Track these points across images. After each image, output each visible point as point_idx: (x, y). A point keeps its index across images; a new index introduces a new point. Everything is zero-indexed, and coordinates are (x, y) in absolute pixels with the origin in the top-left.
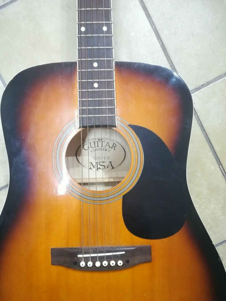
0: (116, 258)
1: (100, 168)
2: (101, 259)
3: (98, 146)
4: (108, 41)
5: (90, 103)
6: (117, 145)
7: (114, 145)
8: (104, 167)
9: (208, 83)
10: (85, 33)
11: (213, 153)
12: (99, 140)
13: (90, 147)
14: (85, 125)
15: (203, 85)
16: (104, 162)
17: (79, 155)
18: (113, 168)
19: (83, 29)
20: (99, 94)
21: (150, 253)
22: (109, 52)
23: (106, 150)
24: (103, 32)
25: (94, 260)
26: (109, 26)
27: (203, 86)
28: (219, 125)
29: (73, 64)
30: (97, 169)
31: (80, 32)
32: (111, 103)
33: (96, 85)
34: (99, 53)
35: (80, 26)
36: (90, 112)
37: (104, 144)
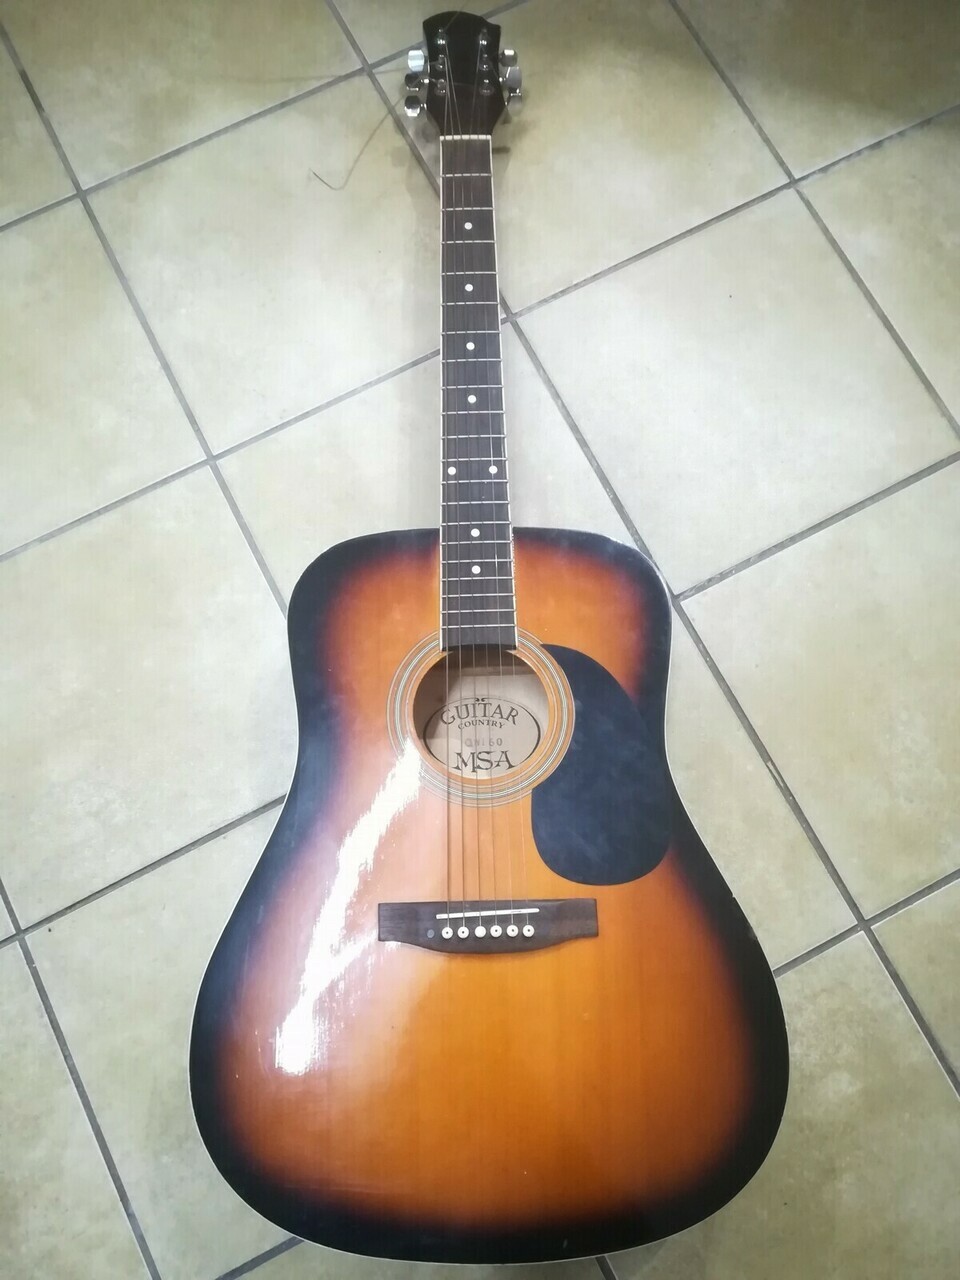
0: (520, 920)
1: (479, 767)
2: (488, 922)
3: (475, 716)
4: (500, 492)
5: (465, 603)
6: (521, 711)
7: (513, 714)
8: (488, 765)
9: (723, 576)
10: (455, 477)
12: (478, 700)
13: (456, 717)
14: (454, 644)
15: (710, 580)
16: (488, 753)
17: (433, 735)
18: (511, 766)
19: (452, 471)
20: (482, 586)
21: (596, 916)
22: (502, 513)
23: (494, 724)
24: (489, 476)
25: (471, 923)
26: (501, 465)
27: (711, 582)
28: (757, 666)
29: (432, 533)
30: (474, 768)
31: (446, 476)
32: (506, 602)
33: (476, 570)
34: (483, 513)
35: (446, 466)
36: (465, 618)
37: (491, 709)
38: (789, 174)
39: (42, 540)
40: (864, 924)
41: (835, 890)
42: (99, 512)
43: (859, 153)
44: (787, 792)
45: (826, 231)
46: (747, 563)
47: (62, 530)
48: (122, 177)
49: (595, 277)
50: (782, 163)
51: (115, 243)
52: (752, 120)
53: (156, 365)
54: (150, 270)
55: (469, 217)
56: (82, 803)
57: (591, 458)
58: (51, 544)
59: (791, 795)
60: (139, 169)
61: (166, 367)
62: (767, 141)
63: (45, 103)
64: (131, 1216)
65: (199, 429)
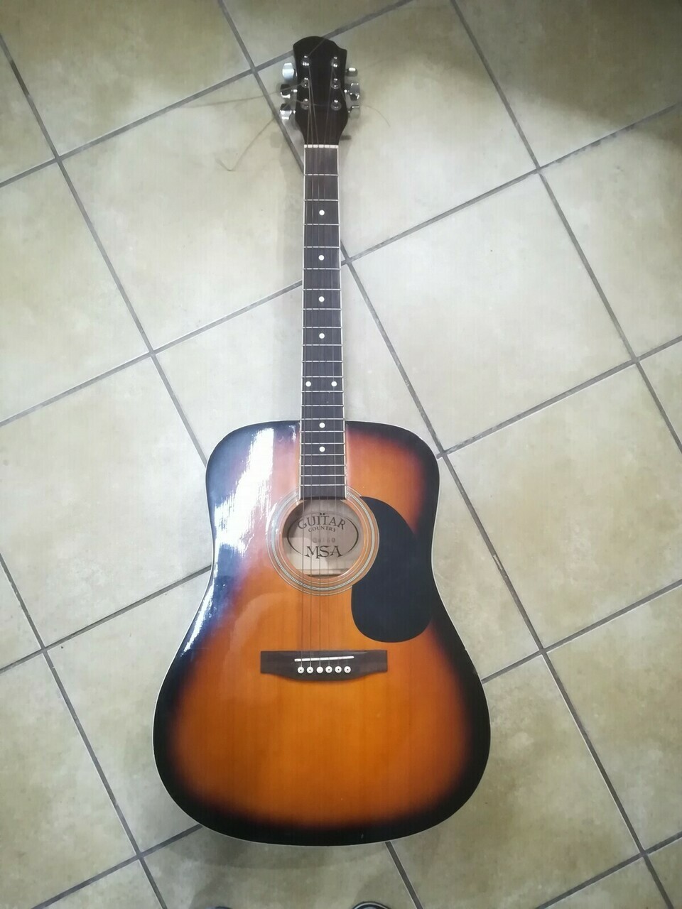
0: (343, 664)
1: (321, 555)
2: (324, 664)
3: (319, 524)
4: (338, 398)
5: (315, 471)
6: (346, 520)
7: (343, 523)
8: (327, 554)
9: (474, 439)
10: (310, 388)
11: (483, 536)
12: (321, 514)
13: (307, 524)
14: (308, 496)
16: (326, 547)
17: (292, 536)
18: (340, 555)
19: (308, 384)
20: (326, 460)
21: (386, 661)
22: (338, 412)
23: (331, 529)
24: (332, 388)
25: (315, 665)
26: (339, 381)
27: (467, 442)
28: (491, 496)
29: (295, 423)
30: (318, 556)
31: (305, 387)
32: (341, 470)
33: (322, 449)
34: (327, 412)
35: (305, 380)
36: (315, 480)
37: (328, 520)
38: (536, 163)
39: (44, 404)
40: (543, 651)
41: (527, 631)
42: (80, 387)
43: (584, 149)
44: (503, 573)
45: (557, 206)
46: (490, 431)
47: (57, 398)
48: (85, 147)
49: (405, 234)
50: (532, 155)
51: (83, 197)
52: (515, 121)
53: (114, 287)
54: (108, 218)
55: (322, 206)
56: (78, 572)
57: (396, 359)
58: (50, 407)
59: (506, 575)
60: (97, 142)
61: (121, 288)
62: (523, 138)
63: (30, 87)
64: (116, 807)
65: (144, 332)
